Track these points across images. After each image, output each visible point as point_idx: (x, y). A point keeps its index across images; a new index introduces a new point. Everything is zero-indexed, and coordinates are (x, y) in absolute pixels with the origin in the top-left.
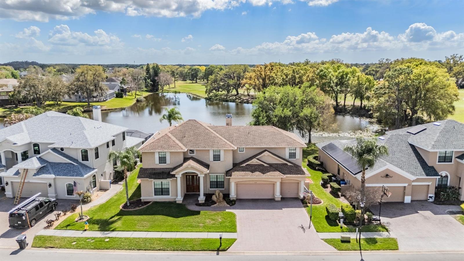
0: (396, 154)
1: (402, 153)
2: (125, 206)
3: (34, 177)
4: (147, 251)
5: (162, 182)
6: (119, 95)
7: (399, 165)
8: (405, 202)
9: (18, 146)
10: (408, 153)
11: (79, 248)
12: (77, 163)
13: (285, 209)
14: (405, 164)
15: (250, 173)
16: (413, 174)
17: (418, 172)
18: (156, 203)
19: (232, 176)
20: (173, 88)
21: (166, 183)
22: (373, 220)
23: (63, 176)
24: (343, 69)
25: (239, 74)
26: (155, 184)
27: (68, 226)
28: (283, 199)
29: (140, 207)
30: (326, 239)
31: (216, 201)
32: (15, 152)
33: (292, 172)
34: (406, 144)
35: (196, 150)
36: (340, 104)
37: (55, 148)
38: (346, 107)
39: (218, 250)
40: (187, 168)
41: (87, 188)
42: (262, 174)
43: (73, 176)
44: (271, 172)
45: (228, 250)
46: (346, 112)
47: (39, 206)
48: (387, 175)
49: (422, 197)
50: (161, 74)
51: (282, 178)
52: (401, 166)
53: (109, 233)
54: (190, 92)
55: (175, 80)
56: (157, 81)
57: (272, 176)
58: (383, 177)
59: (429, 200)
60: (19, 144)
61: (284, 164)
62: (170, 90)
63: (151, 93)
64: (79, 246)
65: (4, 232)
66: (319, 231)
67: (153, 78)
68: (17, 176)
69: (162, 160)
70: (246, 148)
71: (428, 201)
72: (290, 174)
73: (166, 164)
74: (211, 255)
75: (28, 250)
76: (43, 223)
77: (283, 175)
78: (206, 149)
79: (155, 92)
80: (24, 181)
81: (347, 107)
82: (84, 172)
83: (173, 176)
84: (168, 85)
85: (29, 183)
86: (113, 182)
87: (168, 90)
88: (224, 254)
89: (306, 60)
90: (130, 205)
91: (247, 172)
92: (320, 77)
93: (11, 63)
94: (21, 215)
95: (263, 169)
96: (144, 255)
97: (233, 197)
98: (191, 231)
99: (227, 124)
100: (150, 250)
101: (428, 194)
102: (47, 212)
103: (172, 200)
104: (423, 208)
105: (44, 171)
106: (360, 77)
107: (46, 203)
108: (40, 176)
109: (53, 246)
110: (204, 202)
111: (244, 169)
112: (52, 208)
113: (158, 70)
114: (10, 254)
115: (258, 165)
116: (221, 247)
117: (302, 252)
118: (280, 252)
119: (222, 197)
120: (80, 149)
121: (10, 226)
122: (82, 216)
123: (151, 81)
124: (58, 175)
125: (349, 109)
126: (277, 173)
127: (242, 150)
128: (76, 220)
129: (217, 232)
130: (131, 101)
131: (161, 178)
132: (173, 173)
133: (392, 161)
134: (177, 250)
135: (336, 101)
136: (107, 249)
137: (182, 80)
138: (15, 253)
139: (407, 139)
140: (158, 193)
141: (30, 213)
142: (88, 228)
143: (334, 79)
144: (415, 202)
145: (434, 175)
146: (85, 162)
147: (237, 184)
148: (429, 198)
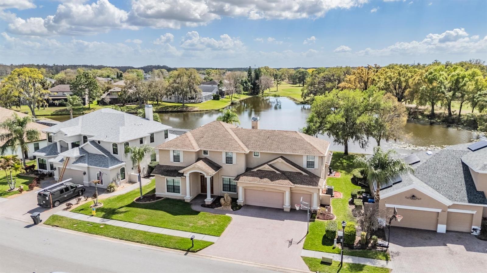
0: (438, 173)
1: (447, 172)
2: (139, 200)
3: (73, 165)
4: (127, 241)
5: (173, 180)
6: (216, 98)
7: (437, 187)
8: (438, 231)
9: (68, 137)
10: (456, 172)
11: (76, 230)
12: (108, 156)
13: (288, 220)
14: (445, 185)
15: (258, 179)
16: (450, 198)
17: (458, 197)
18: (167, 199)
19: (239, 180)
20: (275, 91)
21: (178, 180)
22: (378, 246)
23: (94, 166)
24: (460, 71)
25: (339, 77)
26: (168, 181)
27: (81, 210)
28: (293, 210)
29: (152, 201)
30: (306, 258)
31: (223, 204)
32: (67, 142)
33: (304, 182)
34: (458, 162)
35: (210, 151)
36: (455, 113)
37: (94, 141)
38: (461, 117)
39: (188, 251)
40: (194, 168)
41: (113, 179)
42: (270, 182)
43: (101, 166)
44: (280, 180)
45: (198, 252)
46: (459, 124)
47: (64, 190)
48: (413, 196)
49: (464, 228)
50: (262, 78)
51: (291, 188)
52: (439, 188)
53: (109, 220)
54: (290, 96)
55: (277, 84)
56: (258, 84)
57: (280, 184)
58: (408, 198)
59: (472, 232)
60: (69, 135)
61: (298, 173)
62: (271, 94)
63: (251, 97)
64: (77, 228)
65: (33, 209)
66: (306, 248)
67: (254, 82)
68: (61, 163)
69: (177, 158)
70: (261, 153)
71: (472, 234)
72: (301, 184)
73: (179, 163)
74: (179, 254)
75: (40, 226)
76: (64, 206)
77: (293, 184)
78: (218, 150)
79: (256, 95)
80: (66, 167)
81: (463, 117)
82: (111, 164)
83: (182, 175)
84: (268, 89)
85: (70, 169)
86: (147, 176)
87: (268, 94)
88: (193, 255)
89: (436, 61)
90: (143, 199)
91: (255, 178)
92: (428, 81)
93: (147, 66)
94: (45, 196)
95: (273, 176)
96: (123, 244)
97: (240, 202)
98: (177, 229)
99: (253, 127)
100: (130, 241)
101: (471, 225)
102: (73, 196)
103: (181, 198)
104: (457, 240)
105: (82, 160)
106: (479, 81)
107: (72, 187)
108: (77, 164)
109: (58, 225)
110: (210, 203)
111: (254, 175)
112: (79, 193)
113: (259, 73)
114: (25, 227)
115: (270, 171)
116: (193, 248)
117: (270, 266)
118: (247, 262)
119: (230, 201)
120: (112, 142)
121: (38, 204)
122: (97, 203)
123: (251, 84)
124: (90, 165)
125: (464, 120)
126: (287, 181)
127: (257, 154)
128: (92, 205)
129: (201, 234)
130: (226, 103)
131: (172, 175)
132: (181, 171)
133: (429, 181)
134: (152, 245)
135: (449, 109)
136: (96, 234)
137: (292, 84)
138: (28, 227)
139: (462, 156)
140: (170, 190)
141: (54, 195)
142: (95, 214)
143: (446, 82)
144: (453, 233)
145: (480, 202)
146: (115, 155)
147: (245, 190)
148: (472, 231)
